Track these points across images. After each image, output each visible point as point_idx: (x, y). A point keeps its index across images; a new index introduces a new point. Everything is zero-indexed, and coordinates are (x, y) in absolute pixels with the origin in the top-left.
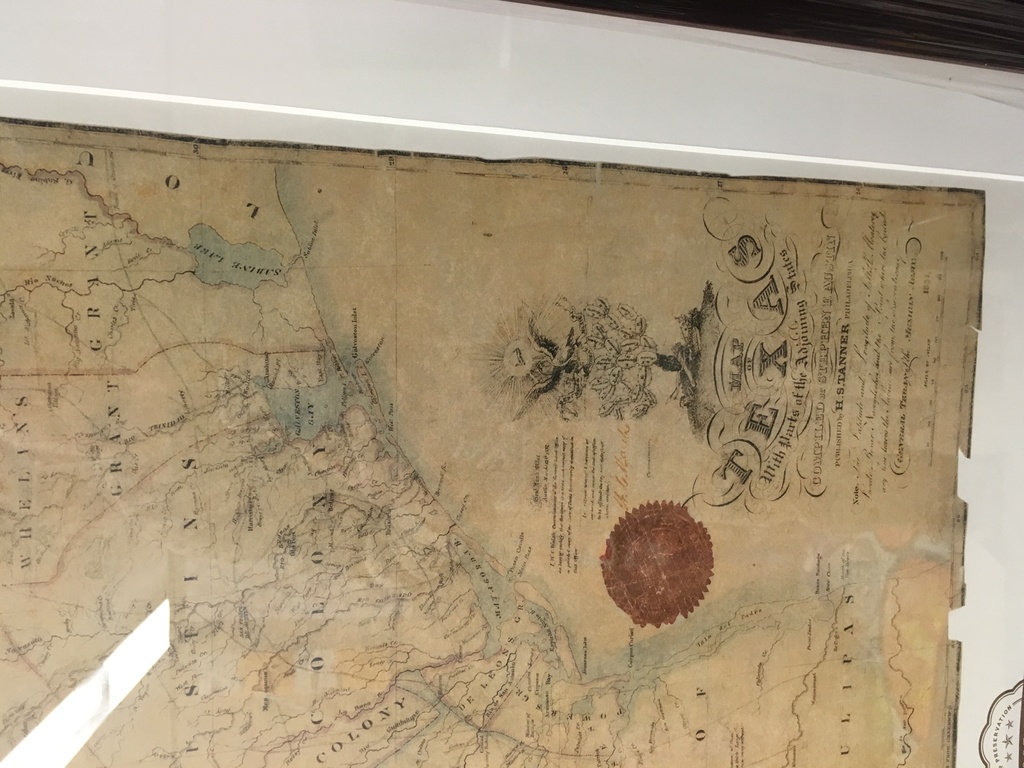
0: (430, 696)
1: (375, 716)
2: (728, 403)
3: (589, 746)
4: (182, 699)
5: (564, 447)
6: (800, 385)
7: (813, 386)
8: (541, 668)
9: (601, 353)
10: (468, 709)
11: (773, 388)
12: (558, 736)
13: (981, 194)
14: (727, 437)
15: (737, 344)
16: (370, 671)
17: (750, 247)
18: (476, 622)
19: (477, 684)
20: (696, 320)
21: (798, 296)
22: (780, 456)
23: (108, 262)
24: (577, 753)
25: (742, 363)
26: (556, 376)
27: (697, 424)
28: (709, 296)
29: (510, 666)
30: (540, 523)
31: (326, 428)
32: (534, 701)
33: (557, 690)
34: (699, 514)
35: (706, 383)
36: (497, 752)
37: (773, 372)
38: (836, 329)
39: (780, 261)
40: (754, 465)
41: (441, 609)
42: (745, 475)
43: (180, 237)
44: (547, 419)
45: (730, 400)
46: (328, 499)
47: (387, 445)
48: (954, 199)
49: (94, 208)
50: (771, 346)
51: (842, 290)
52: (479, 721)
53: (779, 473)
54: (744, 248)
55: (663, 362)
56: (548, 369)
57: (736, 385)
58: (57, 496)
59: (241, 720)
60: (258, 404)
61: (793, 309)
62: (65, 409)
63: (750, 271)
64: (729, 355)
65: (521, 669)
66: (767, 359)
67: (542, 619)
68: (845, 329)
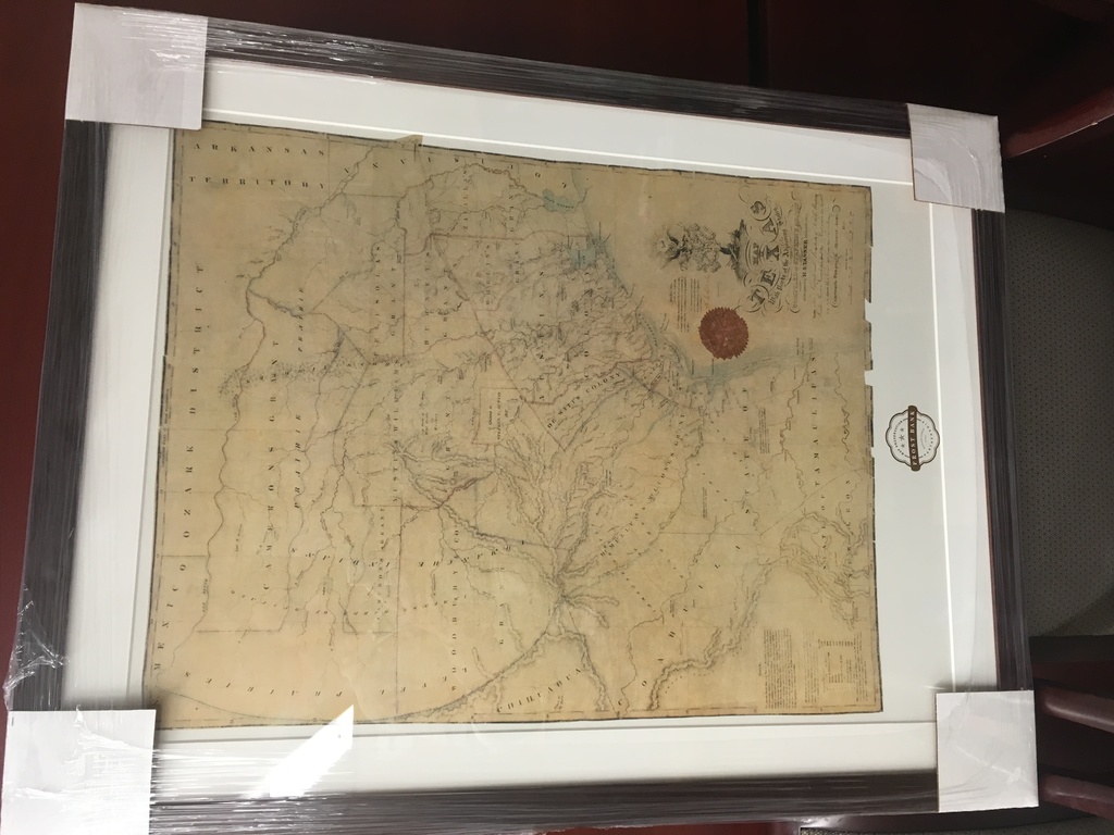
0: (629, 373)
1: (608, 377)
2: (754, 272)
3: (695, 405)
4: (538, 360)
5: (683, 281)
6: (786, 264)
7: (791, 265)
8: (674, 369)
9: (697, 245)
10: (645, 381)
11: (772, 265)
12: (681, 398)
13: (869, 188)
14: (753, 283)
15: (755, 245)
16: (607, 360)
17: (760, 206)
18: (647, 347)
19: (649, 372)
20: (737, 234)
21: (783, 227)
22: (777, 294)
23: (516, 201)
24: (690, 407)
25: (759, 253)
26: (678, 253)
27: (739, 277)
28: (742, 225)
29: (662, 366)
30: (673, 311)
31: (589, 265)
32: (671, 382)
33: (681, 379)
34: (741, 314)
35: (742, 260)
36: (658, 400)
37: (772, 258)
38: (801, 242)
39: (773, 213)
40: (765, 296)
41: (633, 339)
42: (762, 300)
43: (540, 194)
44: (674, 268)
45: (753, 267)
46: (590, 292)
47: (613, 275)
48: (856, 190)
49: (512, 183)
50: (772, 247)
51: (804, 227)
52: (649, 387)
53: (777, 301)
54: (757, 206)
55: (724, 251)
56: (675, 250)
57: (756, 262)
58: (499, 281)
59: (559, 370)
60: (565, 255)
61: (781, 232)
62: (501, 251)
63: (761, 216)
64: (752, 250)
65: (666, 369)
66: (769, 253)
67: (675, 350)
68: (805, 242)
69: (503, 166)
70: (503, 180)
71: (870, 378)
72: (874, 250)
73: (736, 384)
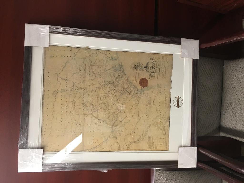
0: (126, 90)
1: (122, 91)
2: (150, 71)
4: (109, 88)
5: (136, 73)
6: (156, 70)
7: (157, 70)
8: (134, 90)
9: (139, 66)
10: (129, 92)
11: (153, 70)
12: (135, 95)
13: (173, 55)
14: (150, 73)
16: (122, 88)
17: (152, 59)
18: (129, 85)
19: (129, 90)
20: (147, 64)
21: (156, 63)
22: (154, 75)
23: (106, 58)
24: (137, 96)
26: (136, 68)
27: (147, 72)
28: (148, 62)
29: (132, 89)
30: (134, 79)
31: (119, 70)
32: (134, 92)
33: (135, 91)
34: (147, 79)
35: (148, 69)
36: (131, 95)
38: (159, 65)
39: (154, 60)
40: (152, 76)
41: (127, 84)
43: (110, 57)
44: (135, 71)
45: (150, 70)
46: (119, 75)
47: (123, 72)
48: (170, 55)
49: (105, 55)
50: (153, 67)
51: (160, 62)
52: (129, 93)
53: (154, 77)
54: (151, 59)
55: (144, 67)
56: (135, 67)
57: (150, 69)
58: (102, 74)
59: (113, 90)
60: (115, 68)
61: (155, 64)
62: (103, 68)
64: (150, 67)
65: (133, 89)
67: (134, 86)
68: (160, 65)
69: (104, 52)
70: (104, 55)
71: (171, 91)
72: (173, 67)
73: (146, 92)
